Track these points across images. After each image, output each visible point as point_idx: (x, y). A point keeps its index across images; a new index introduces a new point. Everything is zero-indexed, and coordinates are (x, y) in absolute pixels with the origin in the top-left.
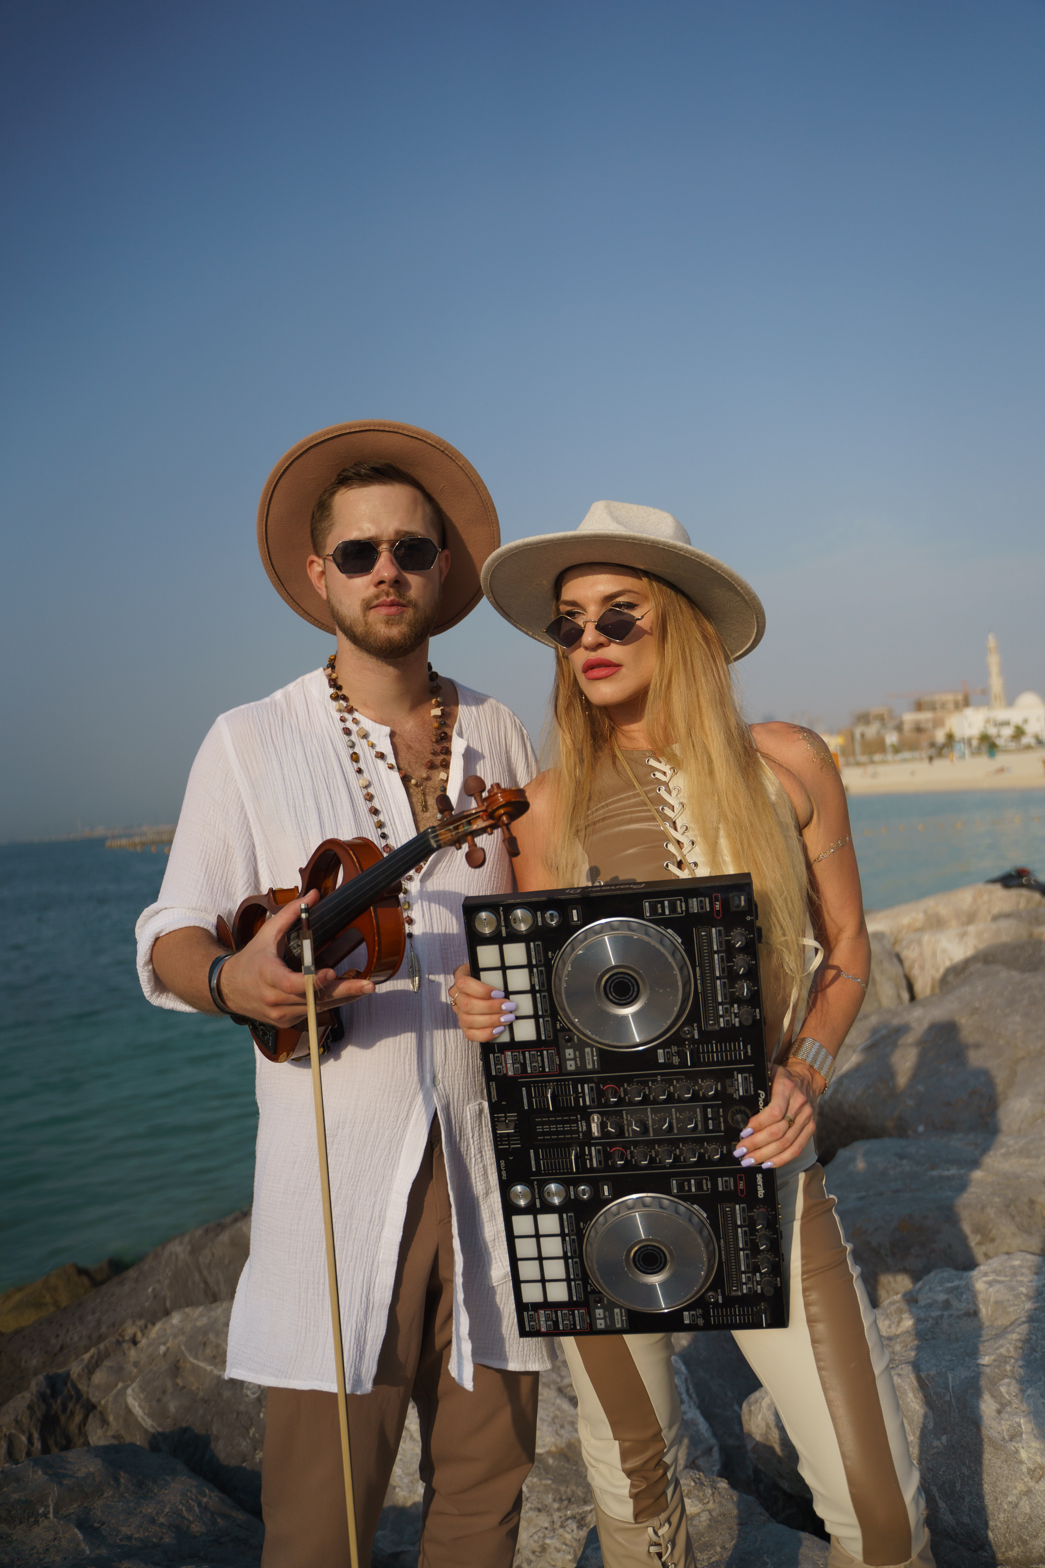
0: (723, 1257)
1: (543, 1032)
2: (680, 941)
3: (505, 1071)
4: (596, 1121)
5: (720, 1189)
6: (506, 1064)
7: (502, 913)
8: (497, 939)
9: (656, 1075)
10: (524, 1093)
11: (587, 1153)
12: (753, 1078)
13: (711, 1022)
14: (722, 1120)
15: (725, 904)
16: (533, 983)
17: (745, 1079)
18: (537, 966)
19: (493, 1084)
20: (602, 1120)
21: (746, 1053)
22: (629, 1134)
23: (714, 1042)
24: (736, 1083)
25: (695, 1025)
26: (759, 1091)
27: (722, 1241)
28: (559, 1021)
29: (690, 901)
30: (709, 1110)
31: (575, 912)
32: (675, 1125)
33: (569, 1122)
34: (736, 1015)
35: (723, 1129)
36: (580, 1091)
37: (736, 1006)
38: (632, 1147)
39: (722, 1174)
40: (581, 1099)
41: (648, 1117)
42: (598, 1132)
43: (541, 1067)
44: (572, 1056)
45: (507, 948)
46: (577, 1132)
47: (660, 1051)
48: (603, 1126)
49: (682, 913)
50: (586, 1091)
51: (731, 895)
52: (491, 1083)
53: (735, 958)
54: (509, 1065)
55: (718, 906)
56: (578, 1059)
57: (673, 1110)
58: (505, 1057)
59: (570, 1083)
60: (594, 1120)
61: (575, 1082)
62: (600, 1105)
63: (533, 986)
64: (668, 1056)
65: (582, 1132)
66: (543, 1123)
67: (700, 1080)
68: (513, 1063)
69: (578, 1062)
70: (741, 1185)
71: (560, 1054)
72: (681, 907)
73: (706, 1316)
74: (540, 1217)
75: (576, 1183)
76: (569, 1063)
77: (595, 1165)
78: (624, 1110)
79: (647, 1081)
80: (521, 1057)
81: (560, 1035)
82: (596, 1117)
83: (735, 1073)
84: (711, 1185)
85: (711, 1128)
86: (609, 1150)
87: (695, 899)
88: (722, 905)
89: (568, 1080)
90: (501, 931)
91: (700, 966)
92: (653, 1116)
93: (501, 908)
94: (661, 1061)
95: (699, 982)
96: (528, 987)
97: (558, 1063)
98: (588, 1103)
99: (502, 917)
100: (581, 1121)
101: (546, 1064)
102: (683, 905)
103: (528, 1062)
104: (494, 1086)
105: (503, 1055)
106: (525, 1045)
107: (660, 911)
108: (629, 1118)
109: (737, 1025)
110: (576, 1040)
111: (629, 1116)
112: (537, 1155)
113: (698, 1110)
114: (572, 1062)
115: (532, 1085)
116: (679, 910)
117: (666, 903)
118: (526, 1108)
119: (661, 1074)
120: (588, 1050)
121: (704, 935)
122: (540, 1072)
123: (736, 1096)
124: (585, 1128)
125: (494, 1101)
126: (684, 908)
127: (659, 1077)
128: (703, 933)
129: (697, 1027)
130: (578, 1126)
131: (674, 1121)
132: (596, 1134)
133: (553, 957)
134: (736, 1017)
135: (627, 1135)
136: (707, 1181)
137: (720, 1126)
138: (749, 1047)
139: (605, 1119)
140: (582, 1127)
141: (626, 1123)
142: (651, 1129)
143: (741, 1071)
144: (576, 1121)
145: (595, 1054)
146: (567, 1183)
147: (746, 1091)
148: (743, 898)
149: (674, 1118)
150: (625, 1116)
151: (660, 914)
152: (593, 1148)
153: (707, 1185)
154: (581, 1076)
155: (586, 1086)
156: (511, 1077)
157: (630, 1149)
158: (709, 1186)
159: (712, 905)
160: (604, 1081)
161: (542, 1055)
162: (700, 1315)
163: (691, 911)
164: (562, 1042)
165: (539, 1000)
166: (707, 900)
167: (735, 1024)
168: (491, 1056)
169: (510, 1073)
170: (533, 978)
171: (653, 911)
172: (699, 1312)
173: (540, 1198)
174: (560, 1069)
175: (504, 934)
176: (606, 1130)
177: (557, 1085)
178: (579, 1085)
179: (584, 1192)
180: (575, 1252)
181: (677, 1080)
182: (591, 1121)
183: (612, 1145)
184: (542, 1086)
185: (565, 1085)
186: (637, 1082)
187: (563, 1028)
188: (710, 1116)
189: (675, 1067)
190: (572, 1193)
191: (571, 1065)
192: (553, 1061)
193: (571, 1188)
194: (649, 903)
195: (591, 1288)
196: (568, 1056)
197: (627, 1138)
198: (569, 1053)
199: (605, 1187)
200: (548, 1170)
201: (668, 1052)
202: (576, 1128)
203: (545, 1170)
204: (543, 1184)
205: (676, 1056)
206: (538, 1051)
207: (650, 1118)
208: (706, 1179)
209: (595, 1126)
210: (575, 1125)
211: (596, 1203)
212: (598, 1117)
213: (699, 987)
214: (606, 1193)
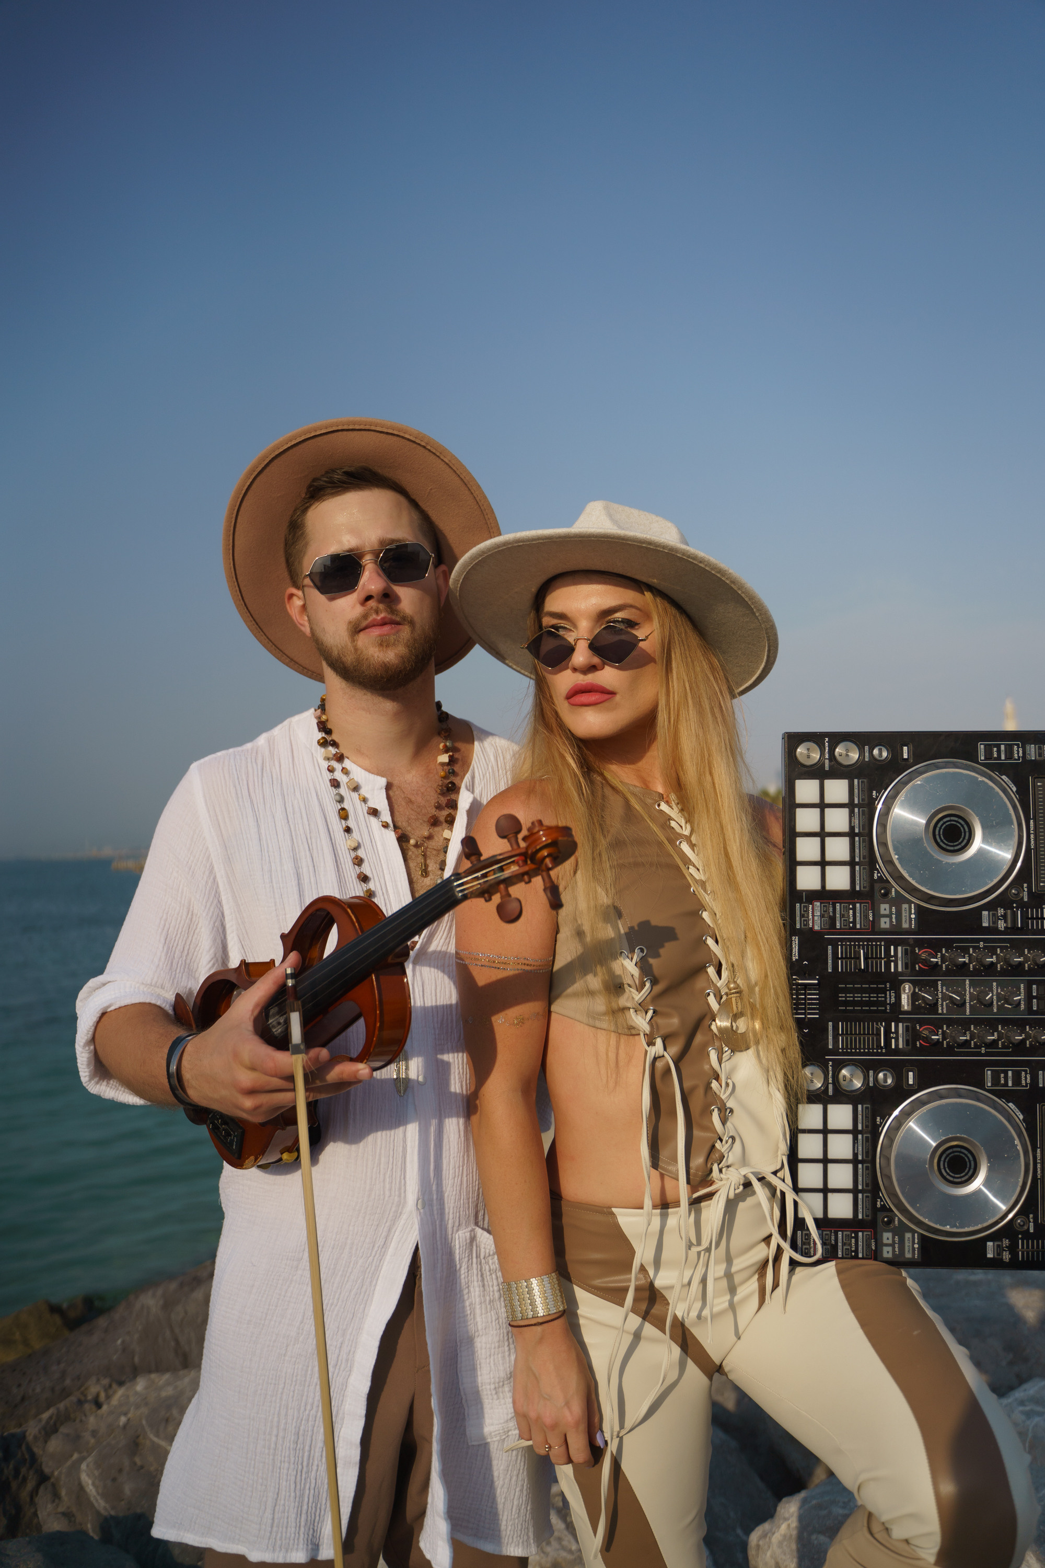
0: (1039, 1172)
1: (858, 882)
2: (1014, 789)
3: (811, 925)
4: (907, 991)
5: (1041, 1085)
6: (813, 916)
7: (827, 744)
8: (819, 773)
9: (978, 940)
10: (830, 952)
11: (893, 1030)
13: (1042, 884)
16: (853, 825)
18: (859, 806)
19: (796, 940)
20: (914, 990)
22: (942, 1009)
25: (1025, 885)
27: (1039, 1151)
28: (877, 870)
29: (1028, 747)
30: (1034, 986)
31: (905, 748)
32: (995, 1003)
33: (878, 991)
36: (892, 954)
38: (945, 1026)
39: (1044, 1066)
40: (892, 964)
41: (965, 990)
42: (908, 1005)
43: (851, 922)
44: (887, 912)
45: (828, 783)
46: (884, 1003)
47: (985, 913)
48: (914, 997)
49: (1019, 759)
50: (900, 955)
52: (793, 938)
54: (816, 918)
56: (894, 916)
57: (995, 984)
58: (813, 909)
59: (883, 943)
60: (904, 990)
61: (889, 943)
62: (914, 972)
63: (852, 828)
64: (995, 919)
65: (890, 1004)
66: (846, 991)
67: (1026, 950)
68: (822, 916)
69: (894, 920)
71: (874, 909)
72: (1017, 752)
73: (1013, 1249)
74: (831, 1107)
75: (877, 1066)
76: (883, 920)
77: (901, 1046)
78: (939, 980)
79: (968, 947)
80: (831, 910)
81: (877, 886)
82: (907, 987)
84: (1031, 1080)
85: (1035, 1008)
86: (918, 1028)
87: (1033, 746)
89: (880, 940)
90: (824, 764)
91: (1035, 819)
92: (972, 990)
93: (827, 739)
94: (985, 924)
95: (1032, 836)
96: (846, 829)
97: (871, 919)
98: (900, 969)
99: (827, 748)
100: (890, 991)
101: (858, 919)
102: (1021, 750)
103: (838, 916)
104: (797, 943)
105: (811, 906)
106: (836, 896)
107: (995, 756)
108: (944, 991)
110: (893, 893)
111: (944, 988)
112: (835, 1028)
113: (1022, 986)
114: (887, 920)
115: (840, 943)
116: (1016, 756)
117: (1003, 747)
118: (830, 970)
119: (984, 940)
120: (905, 906)
121: (1040, 786)
122: (850, 928)
124: (893, 1000)
125: (794, 960)
126: (1021, 754)
127: (982, 943)
128: (1039, 784)
129: (1027, 887)
130: (885, 997)
131: (995, 997)
132: (906, 1008)
133: (877, 797)
135: (940, 1011)
136: (1026, 1074)
139: (917, 990)
140: (890, 998)
141: (940, 996)
142: (968, 1005)
144: (884, 991)
145: (913, 911)
146: (867, 1067)
149: (995, 993)
150: (940, 989)
151: (995, 759)
152: (900, 1025)
153: (1026, 1079)
154: (896, 936)
155: (900, 948)
156: (817, 932)
157: (942, 1028)
158: (1029, 1081)
160: (920, 943)
161: (854, 909)
162: (1006, 1247)
163: (1028, 757)
164: (877, 896)
165: (857, 844)
168: (798, 905)
169: (817, 928)
170: (853, 819)
171: (989, 755)
172: (1006, 1242)
173: (834, 1083)
174: (873, 928)
175: (827, 768)
176: (917, 1003)
177: (868, 945)
178: (892, 947)
179: (886, 1078)
180: (867, 1153)
181: (1002, 948)
182: (902, 991)
183: (922, 1022)
184: (850, 945)
185: (876, 945)
186: (957, 948)
187: (880, 878)
188: (1034, 994)
189: (1001, 933)
190: (871, 1079)
191: (885, 923)
192: (866, 916)
193: (871, 1073)
194: (985, 745)
195: (881, 1204)
196: (882, 912)
197: (940, 1014)
198: (884, 908)
199: (911, 1074)
200: (847, 1048)
201: (993, 915)
202: (883, 999)
203: (843, 1048)
204: (839, 1065)
205: (1001, 919)
206: (850, 903)
207: (968, 993)
208: (1026, 1071)
209: (906, 997)
210: (883, 995)
211: (900, 1093)
212: (909, 987)
213: (1032, 842)
214: (911, 1082)
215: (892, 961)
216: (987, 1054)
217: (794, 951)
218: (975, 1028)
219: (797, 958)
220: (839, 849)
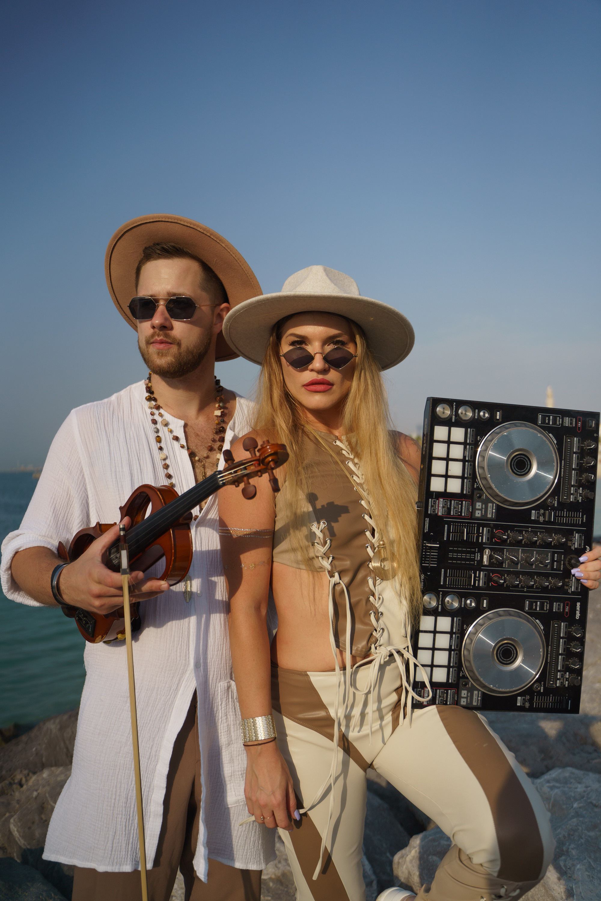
0: (549, 659)
1: (465, 488)
2: (555, 442)
3: (437, 512)
4: (487, 554)
5: (554, 611)
6: (438, 507)
7: (454, 406)
8: (449, 423)
9: (528, 527)
10: (446, 528)
11: (477, 576)
12: (584, 537)
13: (565, 497)
14: (562, 563)
15: (584, 424)
16: (465, 455)
17: (580, 537)
19: (427, 520)
20: (491, 553)
21: (582, 520)
22: (505, 565)
23: (565, 510)
24: (574, 539)
25: (556, 497)
26: (587, 547)
27: (550, 646)
28: (476, 482)
29: (565, 419)
30: (556, 555)
31: (498, 413)
33: (471, 553)
34: (581, 495)
35: (562, 569)
36: (481, 532)
37: (581, 488)
38: (506, 575)
39: (558, 600)
40: (480, 537)
41: (519, 555)
42: (487, 562)
43: (459, 512)
44: (480, 507)
45: (453, 429)
46: (474, 560)
47: (533, 512)
48: (491, 557)
49: (559, 425)
50: (485, 533)
51: (587, 419)
52: (426, 519)
53: (585, 458)
54: (440, 508)
55: (579, 424)
56: (483, 510)
57: (535, 552)
58: (439, 502)
59: (476, 525)
60: (486, 553)
61: (479, 525)
62: (491, 543)
63: (464, 457)
64: (539, 515)
65: (477, 560)
66: (453, 551)
67: (554, 534)
68: (443, 507)
69: (483, 512)
70: (567, 610)
71: (473, 505)
72: (559, 421)
73: (531, 701)
74: (439, 618)
75: (466, 596)
76: (477, 512)
77: (481, 585)
78: (505, 548)
79: (523, 531)
80: (449, 504)
81: (476, 492)
82: (487, 551)
83: (575, 532)
85: (555, 567)
86: (491, 575)
87: (567, 418)
88: (582, 424)
89: (475, 523)
90: (452, 418)
91: (565, 460)
92: (523, 555)
93: (455, 403)
94: (533, 518)
95: (562, 470)
96: (461, 457)
97: (471, 511)
98: (484, 541)
99: (454, 409)
100: (477, 553)
101: (463, 510)
102: (561, 420)
103: (452, 507)
104: (428, 522)
105: (437, 501)
106: (452, 496)
107: (547, 422)
108: (507, 555)
109: (580, 501)
110: (484, 497)
111: (508, 553)
112: (445, 573)
113: (549, 554)
114: (480, 512)
115: (452, 524)
116: (558, 423)
117: (551, 417)
118: (445, 539)
119: (532, 527)
120: (490, 505)
121: (569, 442)
122: (459, 515)
123: (573, 548)
124: (479, 558)
125: (425, 532)
126: (561, 422)
128: (569, 440)
129: (557, 499)
132: (486, 563)
133: (480, 440)
134: (580, 496)
135: (504, 566)
136: (547, 604)
137: (561, 567)
138: (585, 516)
139: (492, 554)
140: (477, 557)
141: (505, 558)
142: (520, 563)
143: (578, 532)
144: (474, 553)
145: (494, 508)
146: (461, 596)
147: (580, 545)
148: (594, 422)
149: (534, 557)
150: (505, 553)
151: (547, 424)
152: (482, 573)
153: (547, 607)
154: (483, 522)
155: (485, 529)
156: (440, 516)
157: (504, 576)
158: (548, 608)
159: (576, 423)
160: (497, 527)
161: (462, 504)
162: (528, 700)
163: (564, 424)
164: (475, 498)
165: (466, 467)
166: (574, 420)
167: (579, 500)
168: (430, 500)
169: (440, 514)
170: (465, 452)
171: (543, 421)
172: (528, 697)
173: (442, 605)
174: (471, 515)
175: (453, 420)
176: (492, 561)
177: (467, 526)
178: (481, 528)
179: (471, 603)
180: (457, 645)
181: (541, 532)
182: (484, 554)
183: (494, 572)
184: (458, 525)
185: (472, 526)
186: (517, 530)
187: (478, 487)
188: (556, 559)
189: (540, 523)
190: (463, 603)
191: (479, 513)
192: (468, 509)
193: (463, 599)
194: (542, 415)
195: (462, 674)
196: (477, 507)
197: (504, 568)
198: (479, 505)
199: (485, 601)
200: (451, 585)
201: (538, 513)
202: (473, 557)
203: (449, 585)
204: (445, 594)
205: (542, 516)
206: (460, 501)
207: (520, 556)
208: (547, 602)
209: (486, 557)
210: (474, 555)
211: (478, 612)
212: (489, 551)
213: (562, 473)
214: (485, 606)
215: (480, 536)
216: (527, 592)
217: (426, 526)
218: (522, 577)
219: (427, 531)
220: (456, 468)
